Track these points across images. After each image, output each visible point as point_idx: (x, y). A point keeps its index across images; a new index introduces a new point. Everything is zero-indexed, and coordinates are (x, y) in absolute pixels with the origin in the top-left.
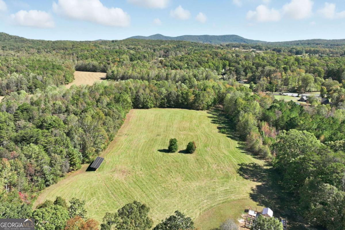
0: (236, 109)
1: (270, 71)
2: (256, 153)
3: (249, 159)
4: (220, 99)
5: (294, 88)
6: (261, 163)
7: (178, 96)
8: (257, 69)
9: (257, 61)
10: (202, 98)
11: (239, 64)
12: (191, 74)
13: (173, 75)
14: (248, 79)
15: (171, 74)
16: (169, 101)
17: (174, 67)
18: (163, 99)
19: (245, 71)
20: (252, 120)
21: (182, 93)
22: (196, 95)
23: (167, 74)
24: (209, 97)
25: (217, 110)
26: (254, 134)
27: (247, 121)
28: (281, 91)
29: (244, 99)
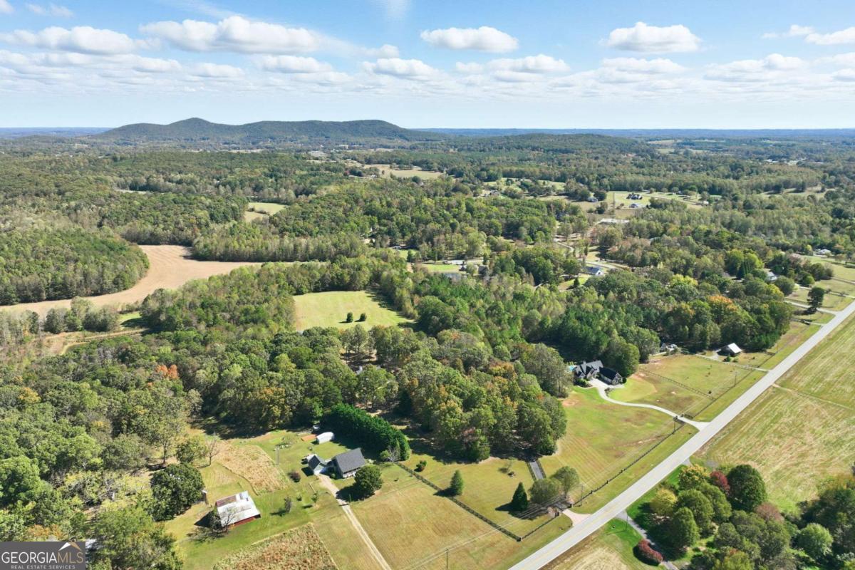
0: (393, 286)
1: (434, 231)
2: (408, 316)
3: (404, 320)
4: (376, 277)
5: (460, 253)
6: (411, 321)
7: (332, 278)
8: (417, 226)
9: (417, 214)
10: (358, 278)
11: (392, 220)
12: (329, 243)
13: (303, 245)
14: (406, 243)
15: (300, 244)
16: (324, 284)
17: (299, 232)
18: (316, 283)
19: (401, 231)
20: (406, 294)
21: (337, 275)
22: (352, 276)
23: (295, 246)
24: (365, 276)
25: (374, 289)
26: (408, 305)
27: (402, 295)
28: (446, 258)
29: (399, 277)
